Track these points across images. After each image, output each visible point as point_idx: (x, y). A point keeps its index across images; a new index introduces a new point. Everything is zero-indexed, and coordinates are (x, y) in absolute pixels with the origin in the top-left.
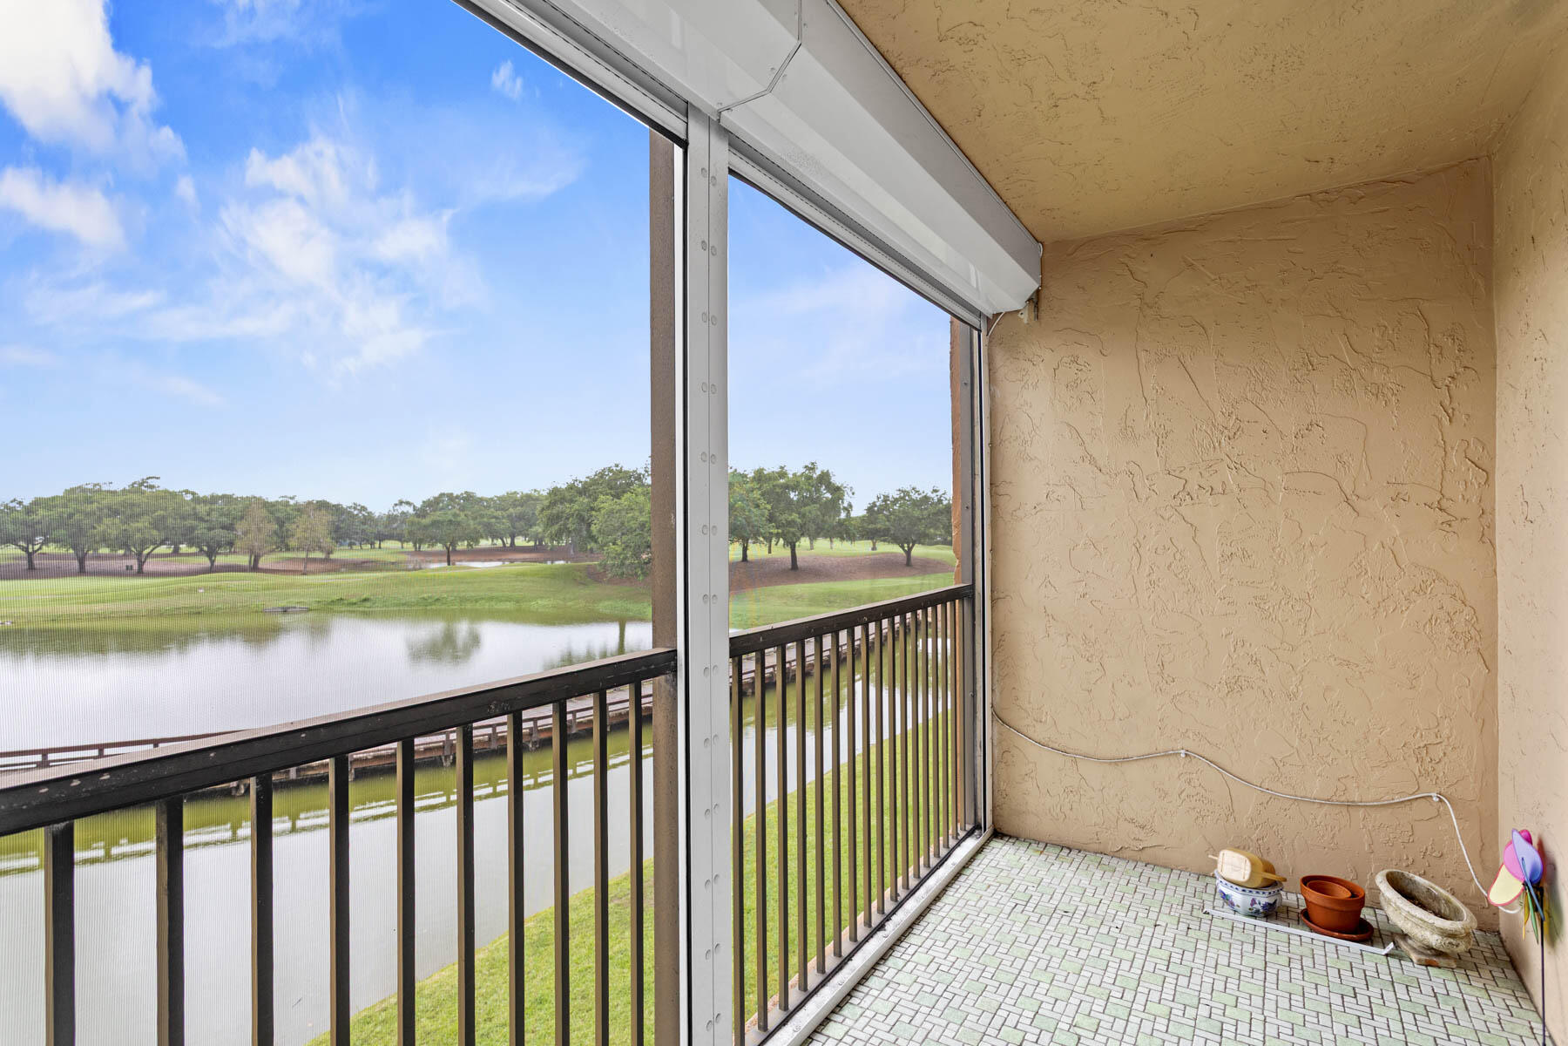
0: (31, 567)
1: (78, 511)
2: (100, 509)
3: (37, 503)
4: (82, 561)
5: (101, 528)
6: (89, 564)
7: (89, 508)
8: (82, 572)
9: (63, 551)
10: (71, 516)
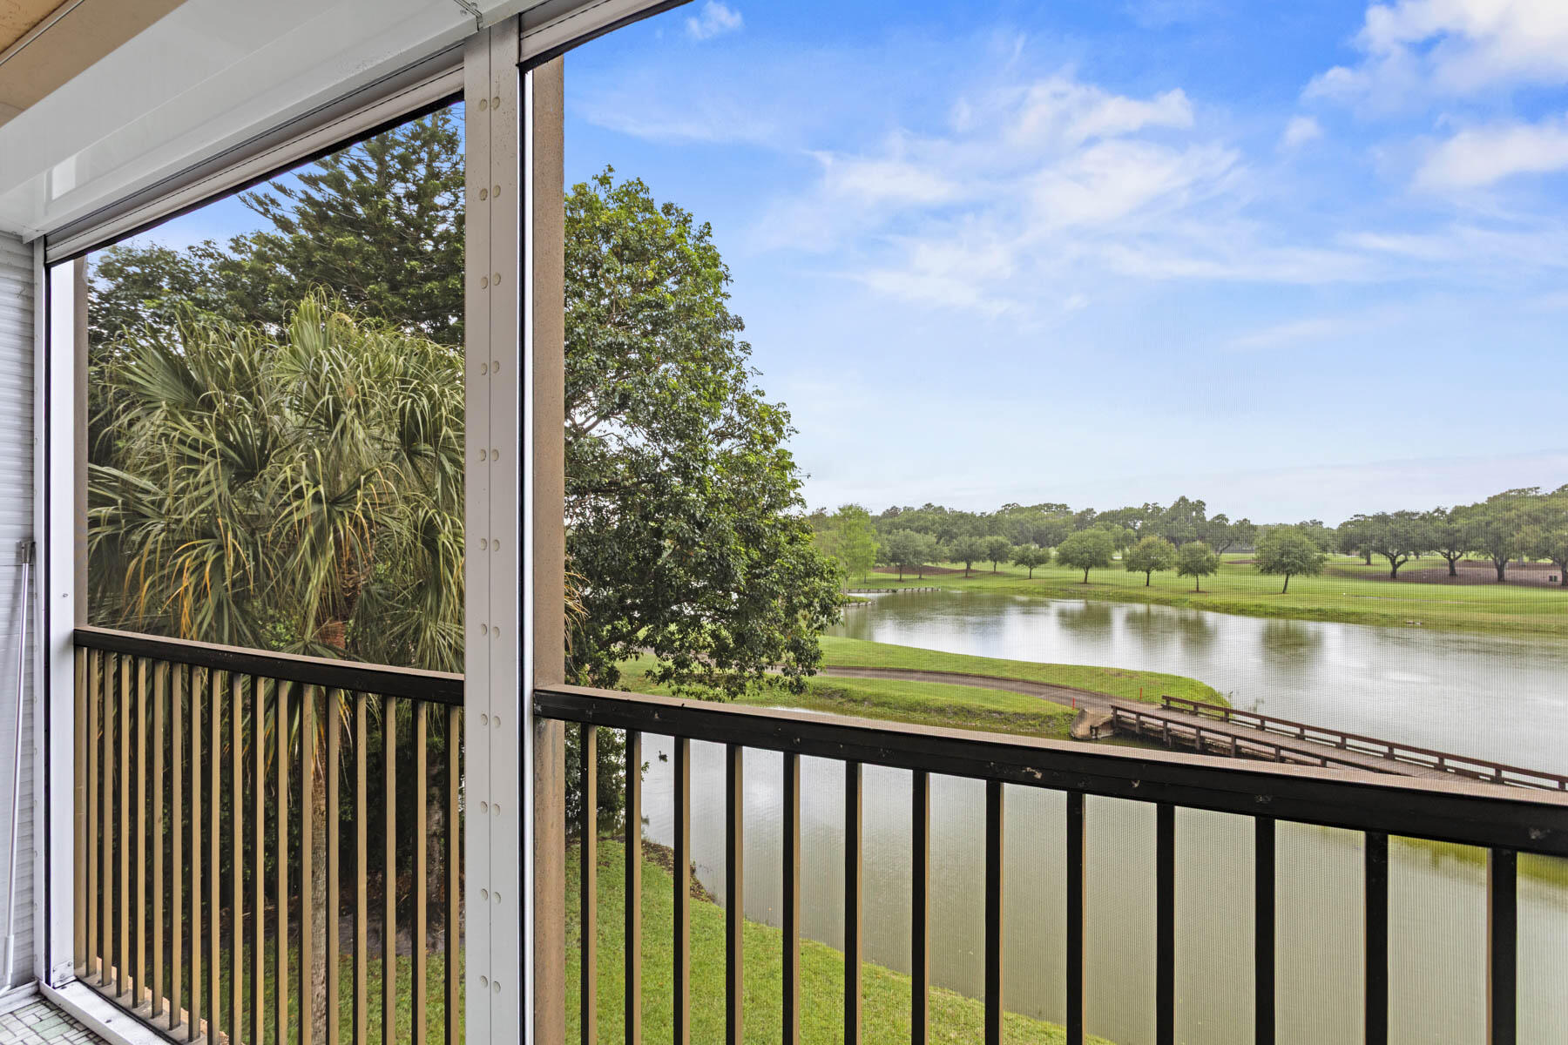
0: (1453, 573)
1: (1496, 519)
2: (1519, 517)
3: (1458, 511)
4: (1500, 569)
5: (1518, 536)
6: (1508, 573)
7: (1507, 515)
8: (1501, 580)
9: (1482, 558)
10: (1488, 524)
